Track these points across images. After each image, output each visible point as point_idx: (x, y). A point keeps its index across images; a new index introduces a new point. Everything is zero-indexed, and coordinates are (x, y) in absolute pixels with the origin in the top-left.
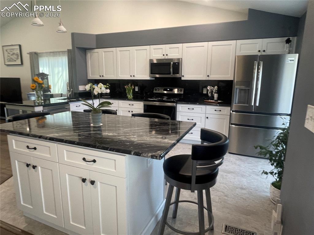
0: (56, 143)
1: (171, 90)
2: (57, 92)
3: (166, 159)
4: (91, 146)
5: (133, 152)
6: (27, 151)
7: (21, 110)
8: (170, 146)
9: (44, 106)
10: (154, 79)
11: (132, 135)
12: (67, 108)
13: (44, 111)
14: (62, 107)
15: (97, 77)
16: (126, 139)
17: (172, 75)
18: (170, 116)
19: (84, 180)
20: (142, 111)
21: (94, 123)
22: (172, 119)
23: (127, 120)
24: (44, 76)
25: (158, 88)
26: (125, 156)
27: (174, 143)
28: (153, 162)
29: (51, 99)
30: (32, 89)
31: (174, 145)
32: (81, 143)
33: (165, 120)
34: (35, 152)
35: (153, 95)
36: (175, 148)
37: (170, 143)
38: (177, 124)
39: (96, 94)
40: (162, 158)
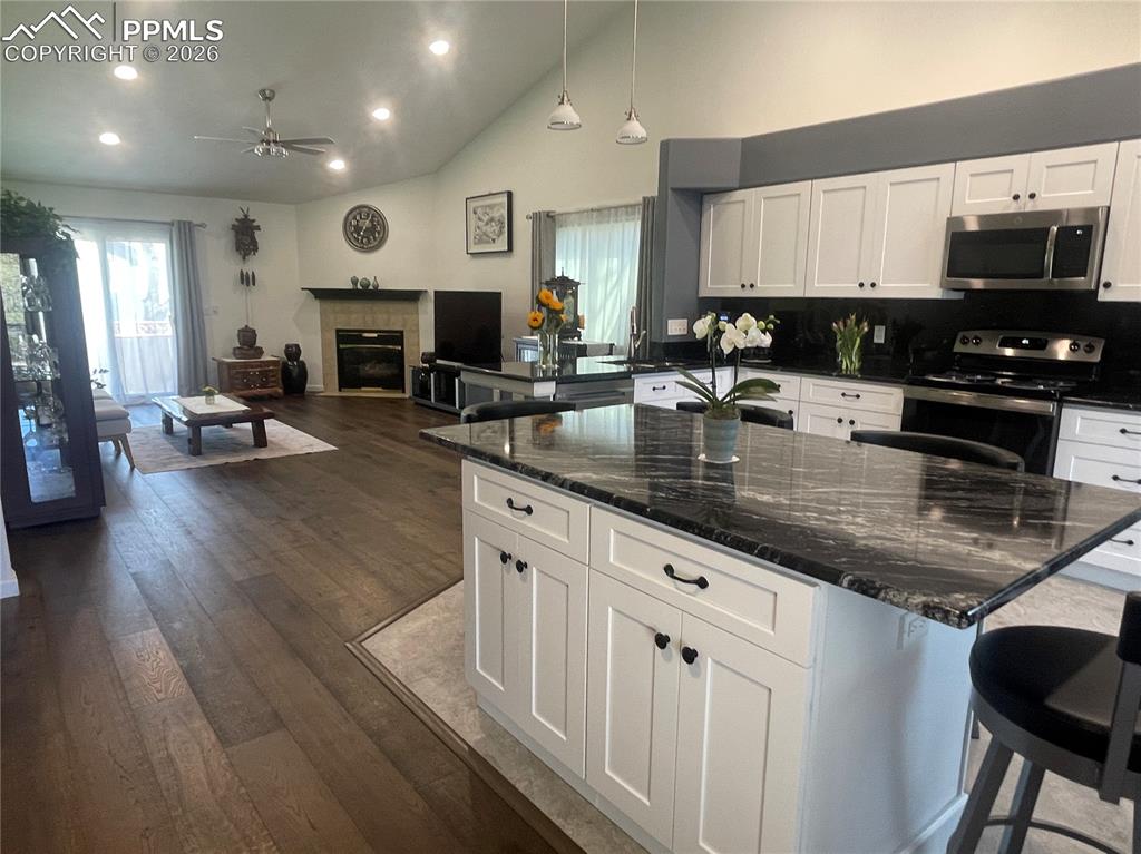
0: (589, 502)
1: (1040, 345)
2: (597, 340)
3: (984, 631)
4: (696, 531)
5: (850, 577)
6: (507, 513)
7: (496, 388)
8: (1013, 580)
9: (560, 381)
10: (959, 296)
11: (848, 512)
12: (623, 394)
13: (558, 396)
14: (608, 390)
15: (732, 290)
16: (824, 523)
17: (1048, 282)
18: (1022, 456)
19: (662, 641)
20: (894, 425)
21: (709, 449)
22: (1028, 470)
23: (834, 453)
24: (566, 286)
25: (978, 333)
26: (814, 585)
27: (1034, 571)
28: (926, 633)
29: (578, 359)
30: (531, 327)
31: (1034, 579)
32: (664, 513)
33: (999, 470)
34: (527, 521)
35: (947, 362)
36: (1031, 597)
37: (1015, 569)
38: (1054, 493)
39: (727, 350)
40: (970, 624)
